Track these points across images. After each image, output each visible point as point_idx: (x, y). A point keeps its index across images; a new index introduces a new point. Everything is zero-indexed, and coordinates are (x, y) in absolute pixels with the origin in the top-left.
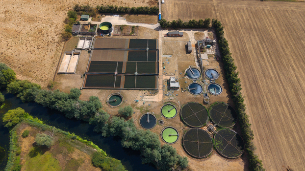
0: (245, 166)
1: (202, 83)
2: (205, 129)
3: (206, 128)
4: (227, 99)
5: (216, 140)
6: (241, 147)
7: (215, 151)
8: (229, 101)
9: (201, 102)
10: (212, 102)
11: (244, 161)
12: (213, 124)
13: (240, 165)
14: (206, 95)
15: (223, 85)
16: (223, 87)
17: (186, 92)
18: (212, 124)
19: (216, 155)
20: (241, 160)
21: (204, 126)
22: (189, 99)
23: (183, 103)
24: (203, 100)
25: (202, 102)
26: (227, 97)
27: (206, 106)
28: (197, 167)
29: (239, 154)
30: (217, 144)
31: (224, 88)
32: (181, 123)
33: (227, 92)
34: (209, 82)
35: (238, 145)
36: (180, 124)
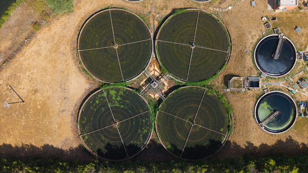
0: (60, 152)
1: (296, 78)
2: (153, 70)
3: (157, 74)
4: (242, 143)
5: (121, 93)
6: (104, 151)
7: (96, 86)
8: (237, 147)
9: (230, 67)
10: (233, 99)
11: (71, 150)
12: (167, 94)
13: (63, 139)
14: (255, 84)
15: (290, 140)
16: (283, 136)
17: (263, 28)
18: (166, 89)
19: (87, 86)
20: (75, 145)
21: (160, 68)
22: (241, 36)
23: (227, 18)
24: (236, 73)
25: (232, 71)
26: (250, 144)
27: (217, 81)
28: (57, 38)
29: (87, 142)
30: (113, 92)
31: (280, 142)
32: (169, 11)
33: (264, 146)
34: (298, 98)
35: (109, 144)
36: (166, 7)
